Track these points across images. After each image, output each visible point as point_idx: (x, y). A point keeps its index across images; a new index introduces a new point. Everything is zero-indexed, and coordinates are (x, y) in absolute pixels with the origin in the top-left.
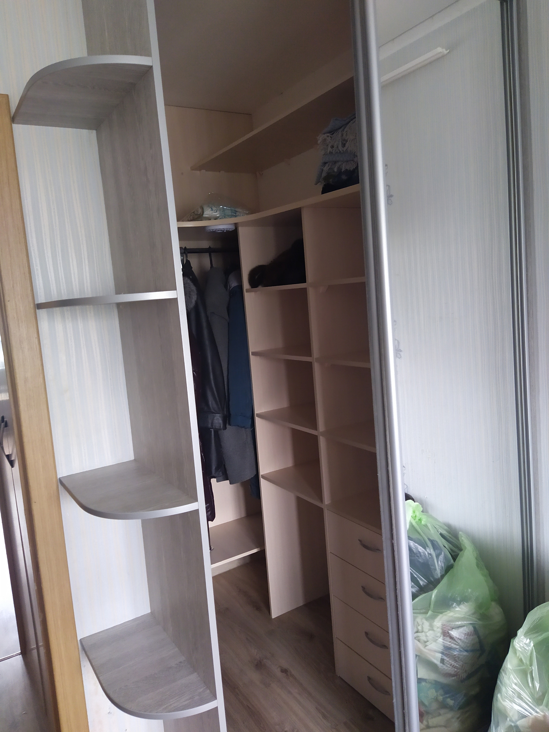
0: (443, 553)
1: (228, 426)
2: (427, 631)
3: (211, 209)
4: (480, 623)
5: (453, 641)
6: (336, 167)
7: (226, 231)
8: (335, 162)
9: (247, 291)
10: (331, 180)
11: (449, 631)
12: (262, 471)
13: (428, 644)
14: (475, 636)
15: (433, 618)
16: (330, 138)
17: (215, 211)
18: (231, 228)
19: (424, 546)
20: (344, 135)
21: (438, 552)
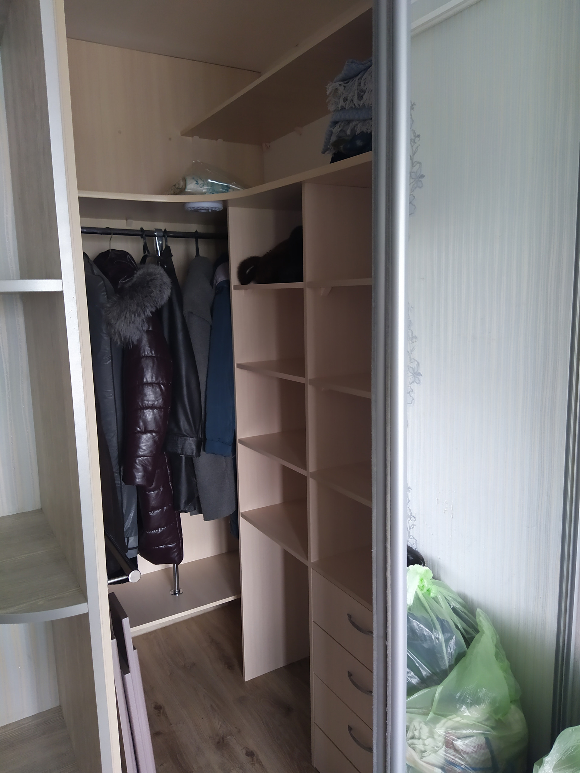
0: (454, 637)
1: (202, 452)
2: (425, 738)
3: (195, 182)
4: (494, 733)
5: (457, 755)
6: (349, 129)
7: (211, 210)
8: (349, 122)
9: (236, 288)
10: (342, 146)
11: (453, 741)
12: (243, 508)
13: (425, 755)
14: (487, 751)
15: (435, 721)
16: (343, 88)
17: (201, 186)
18: (218, 207)
19: (431, 627)
20: (362, 85)
21: (448, 635)
